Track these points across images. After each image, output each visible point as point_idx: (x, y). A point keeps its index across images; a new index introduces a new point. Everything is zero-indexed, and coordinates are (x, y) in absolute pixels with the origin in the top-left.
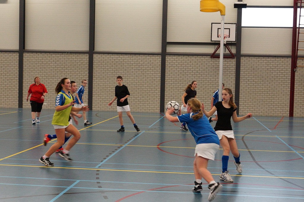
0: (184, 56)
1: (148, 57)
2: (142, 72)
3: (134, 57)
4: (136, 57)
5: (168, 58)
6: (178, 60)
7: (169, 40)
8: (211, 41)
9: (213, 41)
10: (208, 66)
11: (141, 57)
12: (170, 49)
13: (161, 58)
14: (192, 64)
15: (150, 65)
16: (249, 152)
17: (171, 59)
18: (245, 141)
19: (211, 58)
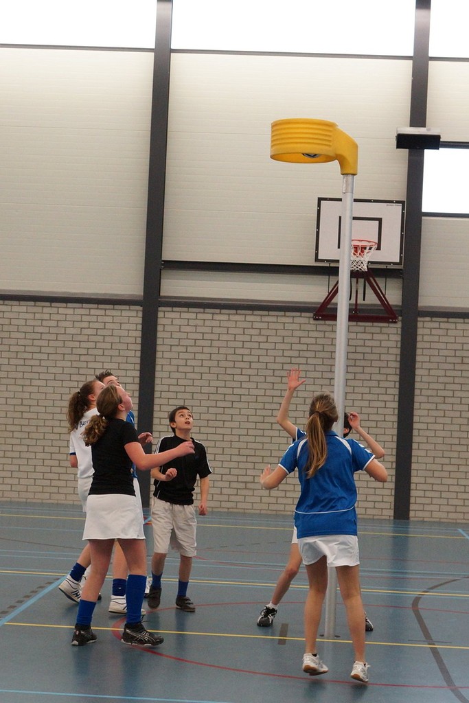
0: (223, 311)
1: (96, 311)
2: (75, 364)
3: (48, 310)
4: (55, 310)
5: (166, 317)
6: (200, 323)
7: (171, 252)
8: (317, 260)
9: (322, 261)
10: (304, 347)
11: (71, 311)
12: (174, 285)
13: (140, 314)
14: (248, 338)
15: (101, 339)
16: (434, 651)
17: (175, 322)
18: (423, 613)
19: (315, 319)
